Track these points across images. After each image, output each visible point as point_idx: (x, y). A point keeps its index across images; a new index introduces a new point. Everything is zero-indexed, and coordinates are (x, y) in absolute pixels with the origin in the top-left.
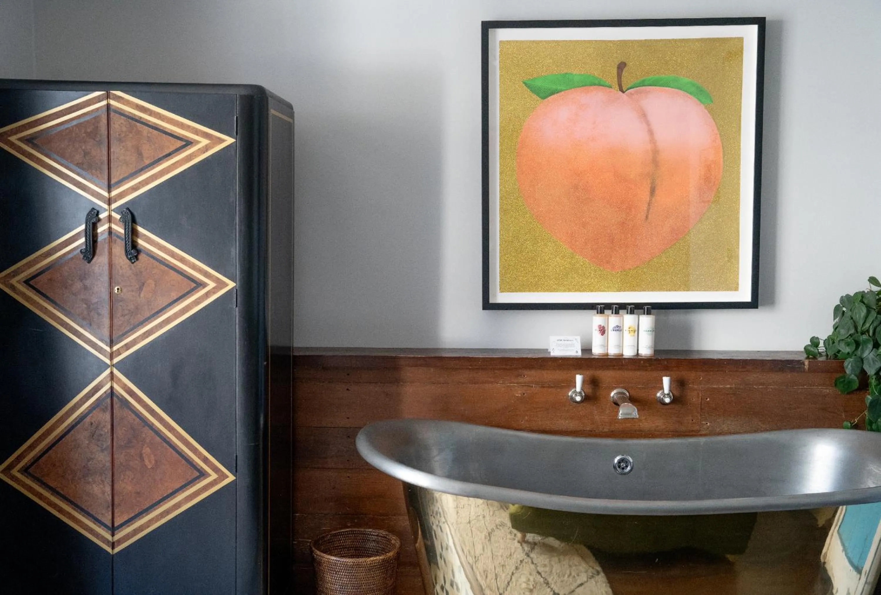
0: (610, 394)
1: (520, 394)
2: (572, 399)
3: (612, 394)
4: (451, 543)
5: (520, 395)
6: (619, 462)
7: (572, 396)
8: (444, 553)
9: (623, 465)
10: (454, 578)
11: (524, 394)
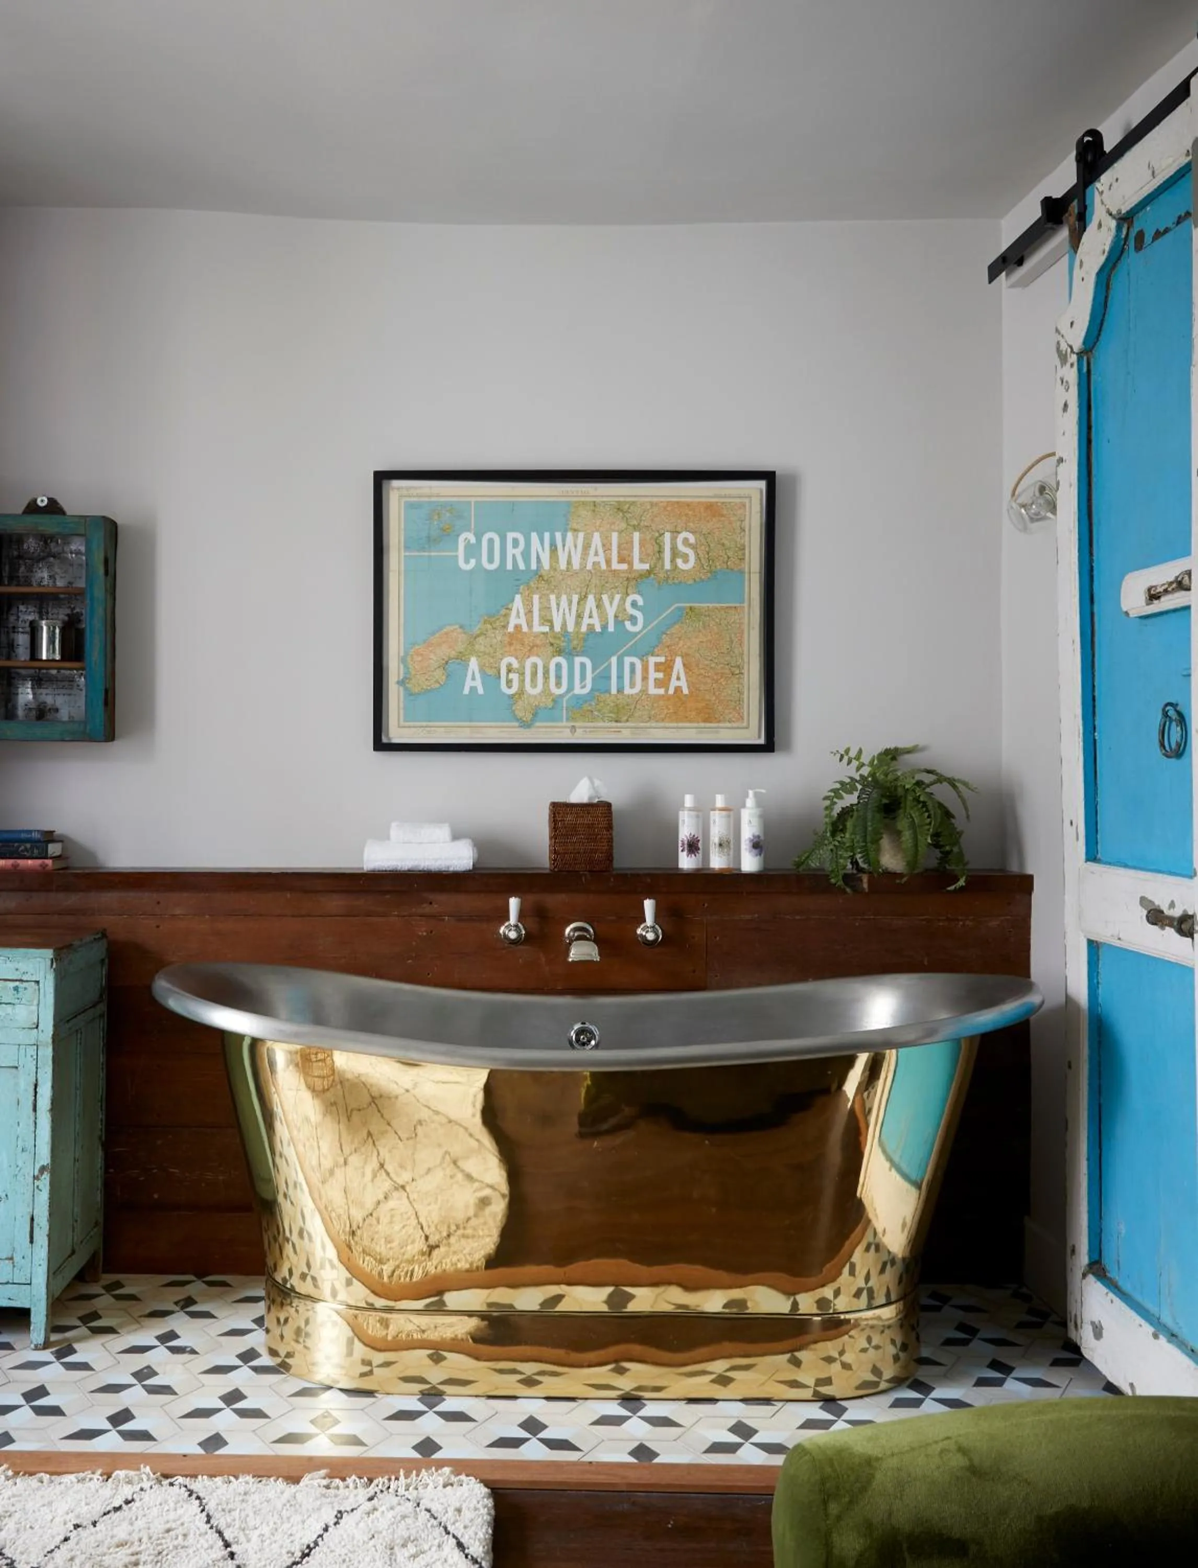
0: (564, 931)
1: (426, 931)
2: (506, 937)
3: (568, 930)
4: (301, 1178)
5: (425, 934)
6: (578, 1033)
7: (504, 933)
8: (291, 1192)
9: (583, 1038)
10: (304, 1223)
11: (431, 932)
